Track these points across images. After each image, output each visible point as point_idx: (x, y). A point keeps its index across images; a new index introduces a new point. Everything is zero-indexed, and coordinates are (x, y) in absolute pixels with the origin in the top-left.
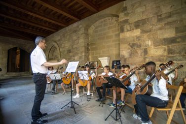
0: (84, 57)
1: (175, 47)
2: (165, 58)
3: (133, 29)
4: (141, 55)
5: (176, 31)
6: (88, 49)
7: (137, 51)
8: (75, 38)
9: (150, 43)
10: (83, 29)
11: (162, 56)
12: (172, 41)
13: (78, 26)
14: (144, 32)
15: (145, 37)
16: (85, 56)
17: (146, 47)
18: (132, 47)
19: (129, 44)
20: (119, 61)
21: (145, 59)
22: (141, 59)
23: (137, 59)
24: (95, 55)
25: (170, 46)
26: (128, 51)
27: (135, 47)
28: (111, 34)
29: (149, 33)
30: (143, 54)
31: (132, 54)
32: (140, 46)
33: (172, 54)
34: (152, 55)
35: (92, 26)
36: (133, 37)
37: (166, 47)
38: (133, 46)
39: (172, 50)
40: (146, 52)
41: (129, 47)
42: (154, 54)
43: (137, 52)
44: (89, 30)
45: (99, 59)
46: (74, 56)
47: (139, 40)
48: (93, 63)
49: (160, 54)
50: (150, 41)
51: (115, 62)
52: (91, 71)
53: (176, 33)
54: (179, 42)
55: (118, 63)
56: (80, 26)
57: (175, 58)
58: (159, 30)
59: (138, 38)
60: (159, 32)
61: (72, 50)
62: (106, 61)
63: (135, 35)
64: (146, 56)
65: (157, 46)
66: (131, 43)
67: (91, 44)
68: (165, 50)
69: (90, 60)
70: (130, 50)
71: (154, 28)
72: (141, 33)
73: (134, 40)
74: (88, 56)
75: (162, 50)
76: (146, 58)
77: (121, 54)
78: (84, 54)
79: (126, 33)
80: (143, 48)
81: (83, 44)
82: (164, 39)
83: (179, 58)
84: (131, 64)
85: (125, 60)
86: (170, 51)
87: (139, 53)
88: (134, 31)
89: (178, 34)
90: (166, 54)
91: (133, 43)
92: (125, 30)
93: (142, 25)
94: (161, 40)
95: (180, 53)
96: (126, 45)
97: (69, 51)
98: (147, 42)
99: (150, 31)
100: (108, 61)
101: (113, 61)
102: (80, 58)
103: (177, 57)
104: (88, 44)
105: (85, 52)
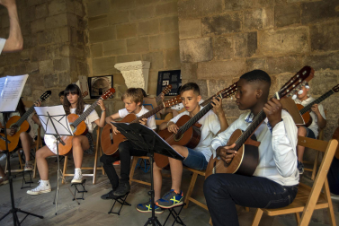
0: (68, 62)
1: (331, 29)
4: (240, 54)
6: (81, 36)
7: (229, 40)
9: (263, 15)
11: (295, 56)
12: (324, 10)
16: (73, 58)
17: (254, 30)
18: (213, 30)
19: (205, 21)
20: (178, 72)
21: (249, 63)
22: (240, 65)
23: (229, 66)
24: (104, 57)
25: (318, 25)
26: (201, 41)
27: (223, 29)
30: (244, 50)
31: (212, 51)
32: (234, 27)
33: (321, 49)
34: (270, 53)
37: (307, 29)
38: (215, 24)
39: (322, 37)
40: (252, 42)
41: (205, 27)
42: (274, 50)
43: (227, 44)
45: (117, 66)
46: (35, 60)
47: (235, 5)
48: (100, 80)
49: (292, 48)
50: (264, 11)
51: (166, 76)
52: (87, 107)
55: (174, 78)
57: (327, 61)
62: (140, 72)
64: (254, 56)
65: (282, 26)
66: (211, 15)
67: (91, 19)
68: (304, 38)
69: (92, 73)
70: (207, 39)
73: (219, 7)
74: (85, 59)
75: (296, 37)
76: (253, 60)
77: (183, 49)
78: (67, 52)
80: (245, 30)
81: (63, 20)
82: (303, 4)
84: (212, 81)
85: (194, 68)
86: (317, 42)
87: (233, 46)
90: (306, 49)
91: (216, 14)
94: (294, 6)
96: (197, 24)
98: (256, 14)
100: (144, 73)
101: (161, 74)
102: (58, 64)
103: (335, 58)
104: (80, 20)
105: (72, 45)
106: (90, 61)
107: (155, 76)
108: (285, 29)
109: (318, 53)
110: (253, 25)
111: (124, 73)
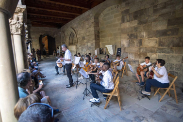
1: (165, 40)
2: (156, 50)
3: (132, 20)
4: (137, 46)
5: (168, 23)
6: (98, 36)
8: (87, 26)
9: (144, 34)
10: (93, 17)
11: (153, 48)
12: (164, 33)
13: (89, 15)
14: (141, 23)
15: (141, 28)
16: (95, 43)
18: (130, 38)
19: (128, 35)
21: (140, 49)
22: (137, 49)
23: (134, 49)
24: (104, 42)
25: (161, 38)
26: (127, 41)
27: (133, 38)
28: (117, 22)
29: (144, 25)
30: (138, 44)
31: (130, 44)
32: (136, 37)
34: (146, 46)
35: (102, 14)
36: (132, 28)
37: (158, 39)
38: (131, 36)
39: (162, 42)
40: (141, 42)
41: (128, 37)
42: (147, 45)
43: (134, 42)
44: (99, 18)
45: (106, 46)
46: (87, 43)
47: (136, 31)
48: (103, 49)
49: (152, 45)
53: (168, 25)
54: (169, 35)
56: (91, 15)
57: (164, 50)
58: (153, 21)
59: (136, 29)
60: (153, 24)
61: (86, 37)
63: (133, 25)
64: (141, 47)
66: (130, 33)
67: (101, 31)
68: (156, 42)
71: (149, 20)
72: (139, 24)
73: (132, 31)
74: (99, 43)
75: (154, 42)
77: (122, 43)
78: (94, 41)
79: (126, 23)
80: (139, 38)
81: (93, 32)
82: (157, 31)
83: (167, 50)
84: (129, 53)
85: (125, 49)
86: (161, 44)
88: (133, 21)
89: (169, 27)
90: (157, 46)
92: (126, 21)
93: (140, 15)
94: (154, 32)
95: (168, 46)
96: (125, 36)
97: (84, 38)
98: (142, 34)
99: (145, 22)
100: (113, 48)
101: (118, 49)
102: (92, 44)
103: (166, 49)
104: (98, 32)
105: (95, 40)
106: (101, 43)
107: (117, 49)
108: (151, 39)
109: (161, 47)
110: (141, 37)
111: (108, 48)
